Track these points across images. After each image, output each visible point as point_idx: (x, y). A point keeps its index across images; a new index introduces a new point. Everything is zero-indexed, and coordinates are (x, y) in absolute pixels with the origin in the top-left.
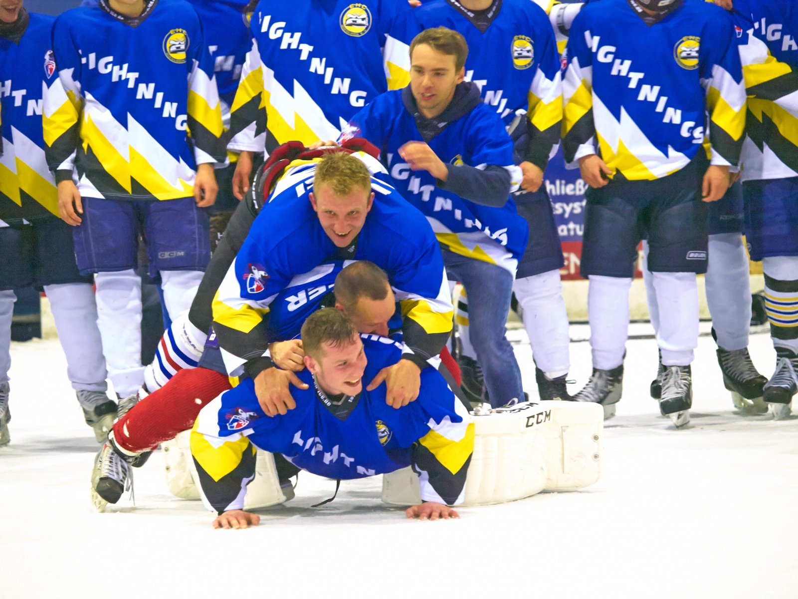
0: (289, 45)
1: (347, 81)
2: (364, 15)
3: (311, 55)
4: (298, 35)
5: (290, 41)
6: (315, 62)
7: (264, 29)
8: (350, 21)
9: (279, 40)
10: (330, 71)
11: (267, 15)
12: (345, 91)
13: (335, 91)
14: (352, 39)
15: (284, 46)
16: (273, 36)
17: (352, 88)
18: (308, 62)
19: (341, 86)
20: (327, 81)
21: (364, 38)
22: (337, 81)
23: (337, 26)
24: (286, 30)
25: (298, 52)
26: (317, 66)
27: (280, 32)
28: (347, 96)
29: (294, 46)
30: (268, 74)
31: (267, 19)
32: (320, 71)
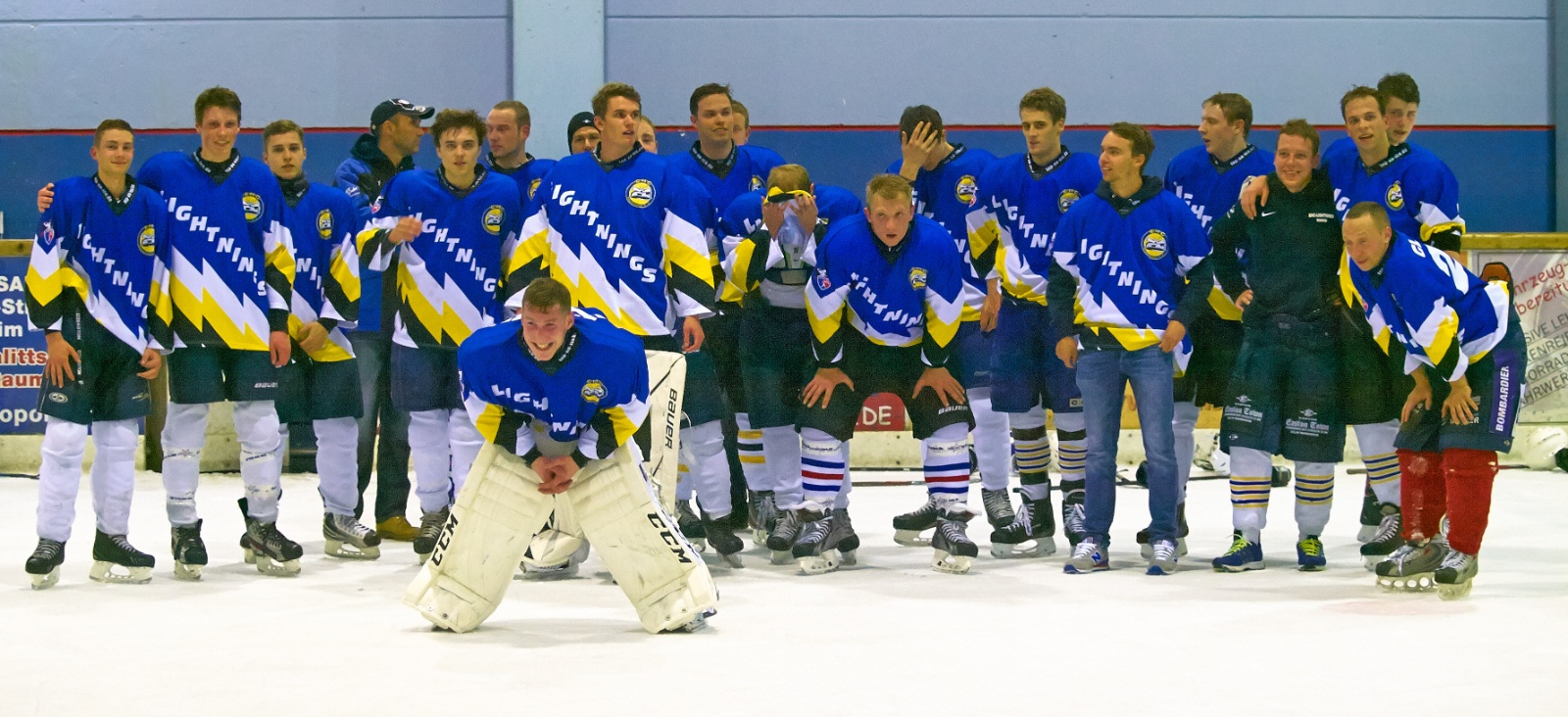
0: (578, 211)
1: (628, 247)
2: (649, 190)
3: (597, 221)
4: (586, 203)
5: (580, 208)
6: (600, 227)
7: (555, 197)
8: (635, 194)
9: (569, 207)
10: (613, 237)
11: (558, 184)
12: (626, 255)
13: (616, 255)
14: (637, 210)
15: (573, 212)
16: (562, 203)
17: (632, 254)
18: (594, 227)
19: (622, 251)
20: (610, 245)
21: (647, 210)
22: (619, 246)
23: (624, 195)
24: (575, 198)
25: (586, 218)
26: (602, 231)
27: (570, 200)
28: (628, 260)
29: (582, 213)
30: (555, 236)
31: (558, 188)
32: (604, 236)
